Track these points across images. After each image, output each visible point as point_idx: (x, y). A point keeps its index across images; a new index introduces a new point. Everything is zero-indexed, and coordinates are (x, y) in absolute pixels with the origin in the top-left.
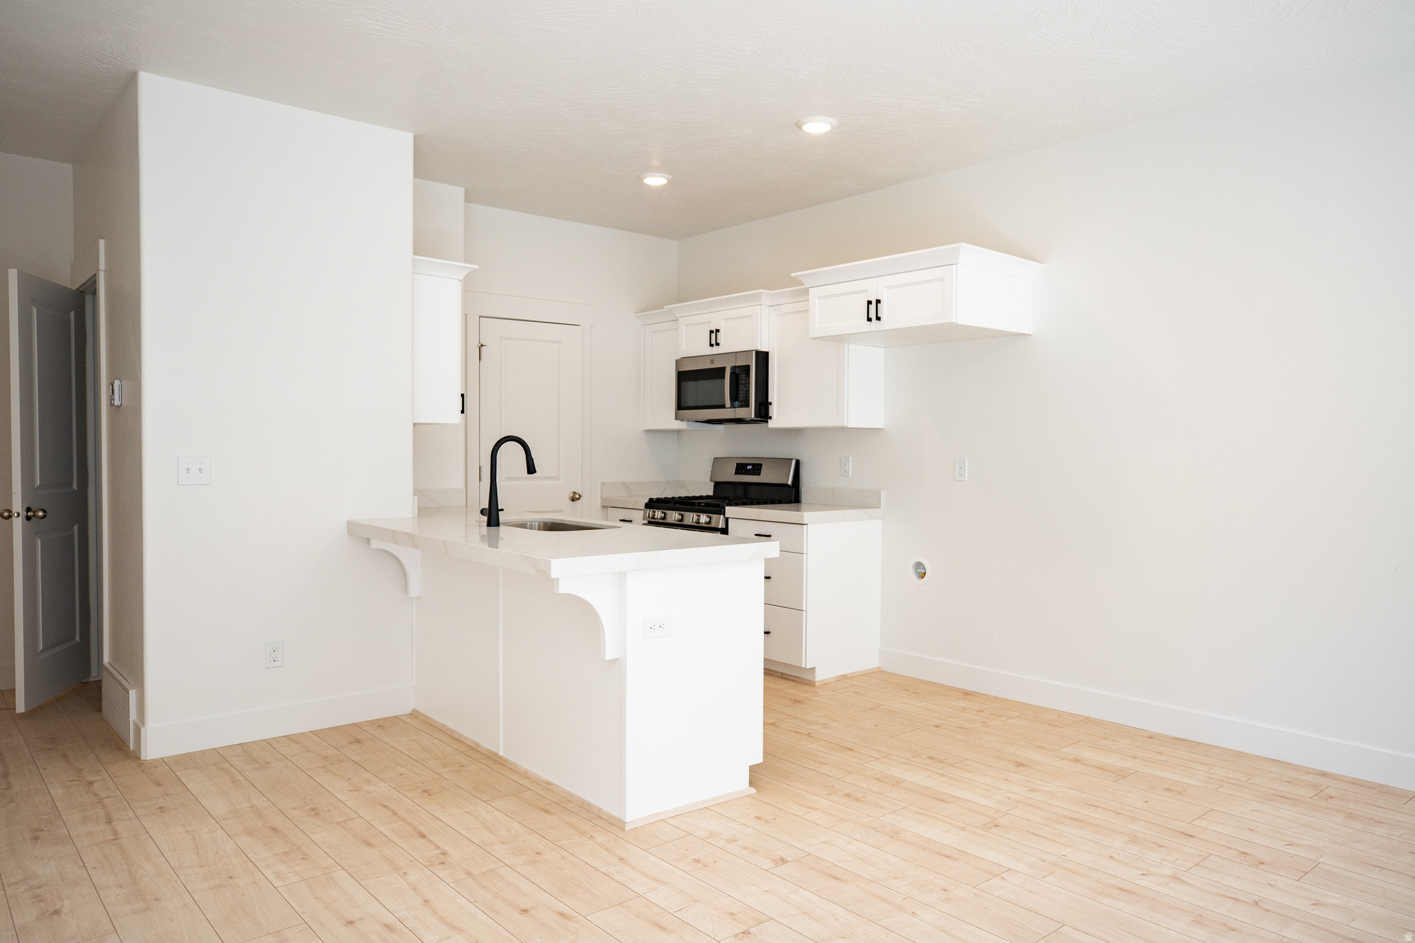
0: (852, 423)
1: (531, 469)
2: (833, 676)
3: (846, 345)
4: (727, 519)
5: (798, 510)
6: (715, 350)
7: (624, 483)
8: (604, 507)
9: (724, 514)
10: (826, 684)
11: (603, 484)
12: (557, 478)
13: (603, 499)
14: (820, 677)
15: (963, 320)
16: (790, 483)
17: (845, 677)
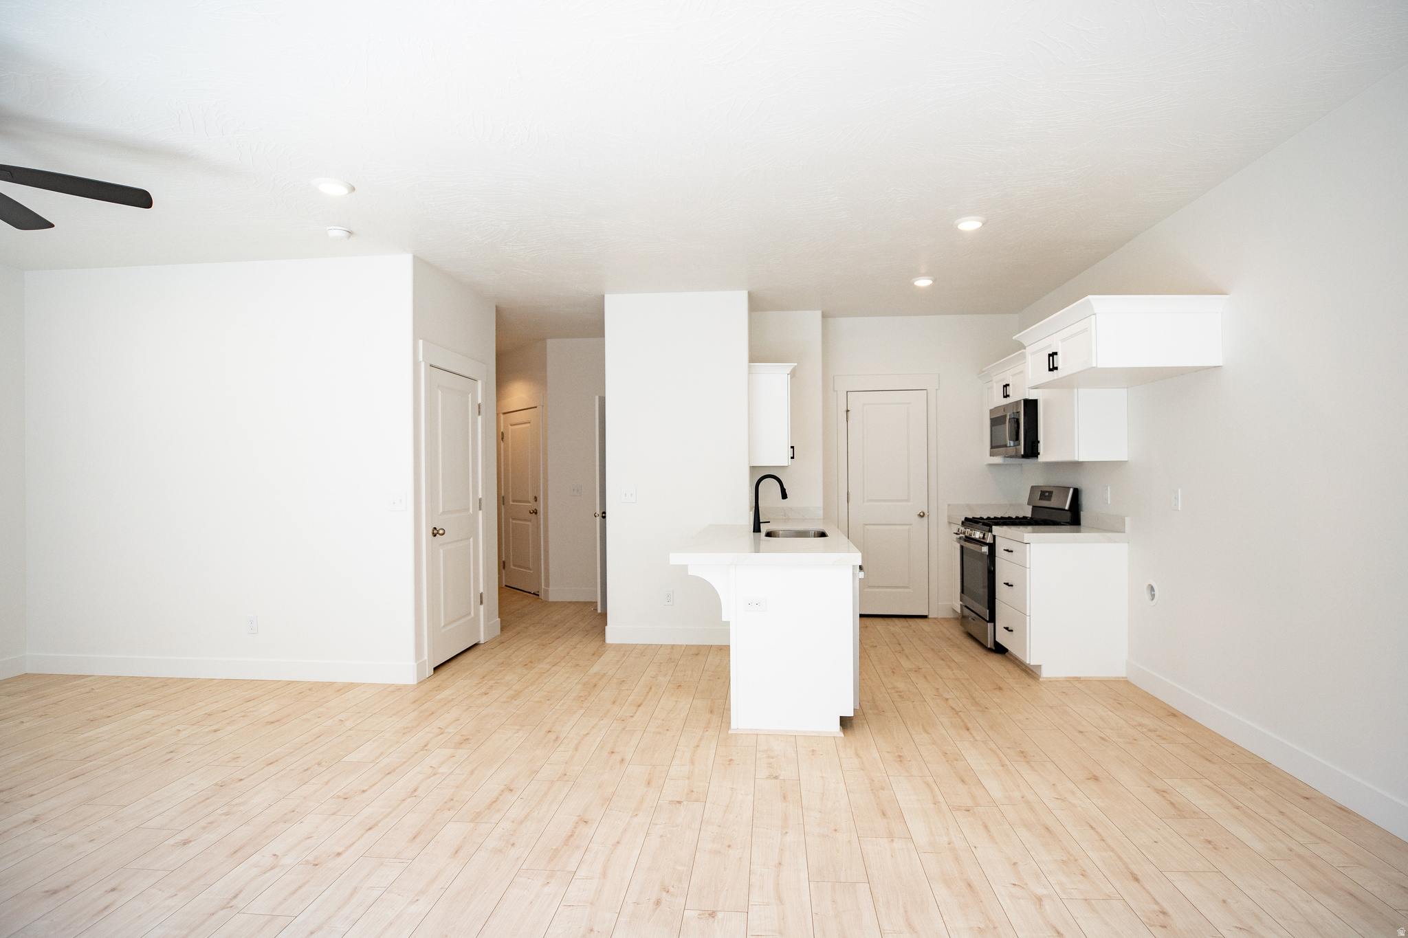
0: (1082, 458)
1: (784, 496)
2: (1063, 676)
3: (1076, 390)
4: (994, 537)
5: (1079, 531)
6: (1008, 401)
7: (968, 505)
8: (950, 523)
9: (991, 532)
10: (1051, 682)
11: (949, 505)
12: (907, 500)
13: (949, 517)
14: (1046, 673)
15: (1102, 364)
16: (1067, 508)
17: (1078, 679)
